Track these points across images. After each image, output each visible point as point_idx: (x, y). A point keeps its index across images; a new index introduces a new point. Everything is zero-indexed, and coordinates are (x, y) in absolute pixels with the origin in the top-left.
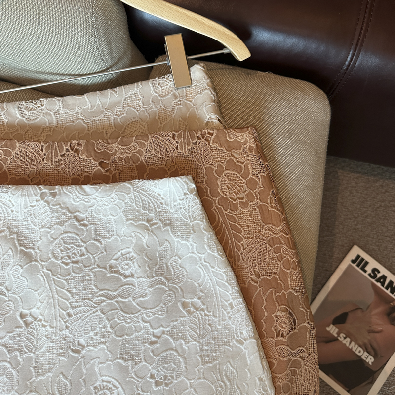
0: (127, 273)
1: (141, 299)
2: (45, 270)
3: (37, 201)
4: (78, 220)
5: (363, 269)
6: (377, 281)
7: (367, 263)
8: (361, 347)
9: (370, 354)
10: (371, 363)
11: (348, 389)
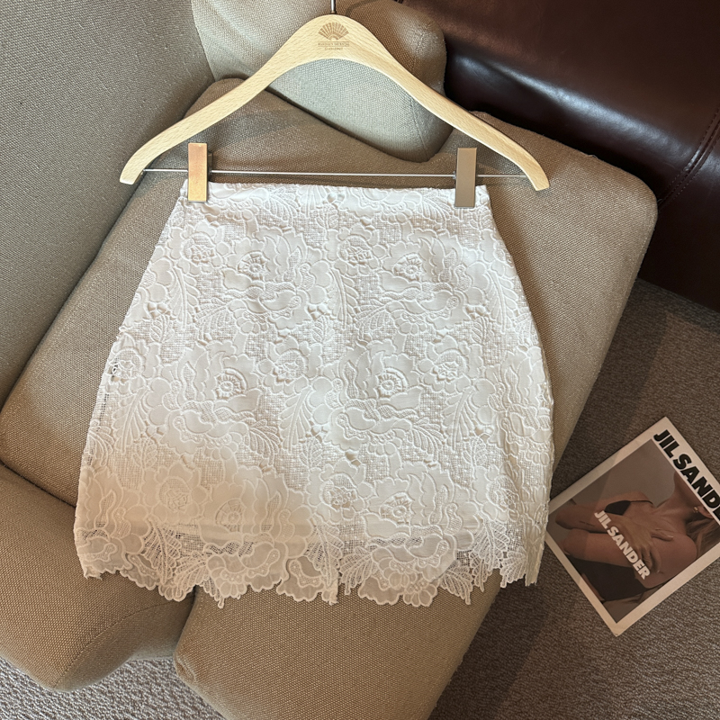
0: (412, 276)
1: (426, 301)
2: (333, 268)
3: (324, 203)
4: (364, 224)
5: (668, 452)
6: (683, 473)
7: (676, 445)
8: (636, 552)
9: (646, 565)
10: (643, 577)
11: (603, 600)
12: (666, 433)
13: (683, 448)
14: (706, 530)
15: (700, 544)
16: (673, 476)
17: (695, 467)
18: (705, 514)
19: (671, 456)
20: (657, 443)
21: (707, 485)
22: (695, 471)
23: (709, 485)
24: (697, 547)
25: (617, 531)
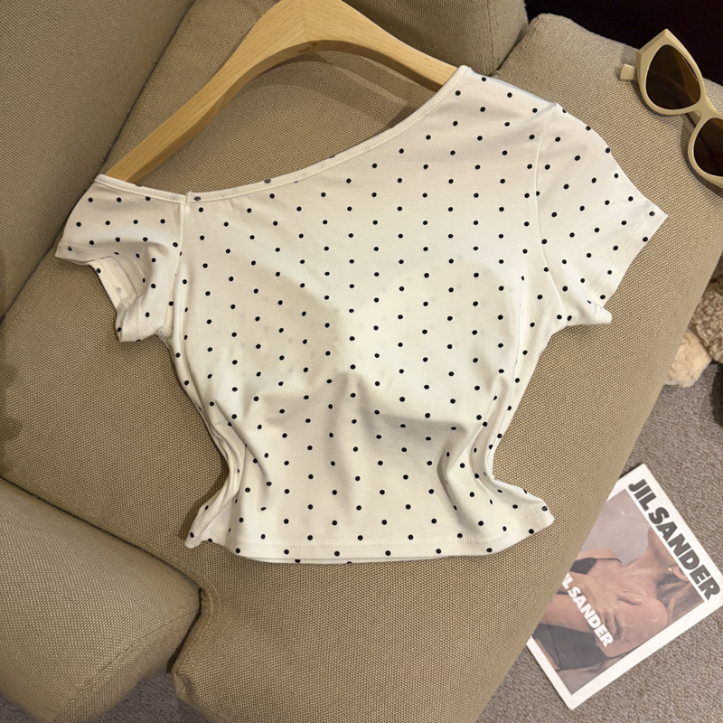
5: (644, 504)
6: (659, 528)
7: (653, 496)
8: (599, 615)
9: (609, 631)
10: (605, 644)
11: (558, 668)
12: (643, 482)
13: (662, 500)
14: (679, 594)
15: (672, 610)
16: (647, 532)
17: (673, 523)
18: (680, 576)
19: (646, 508)
20: (632, 494)
21: (685, 543)
22: (673, 527)
23: (688, 544)
24: (668, 612)
25: (579, 592)
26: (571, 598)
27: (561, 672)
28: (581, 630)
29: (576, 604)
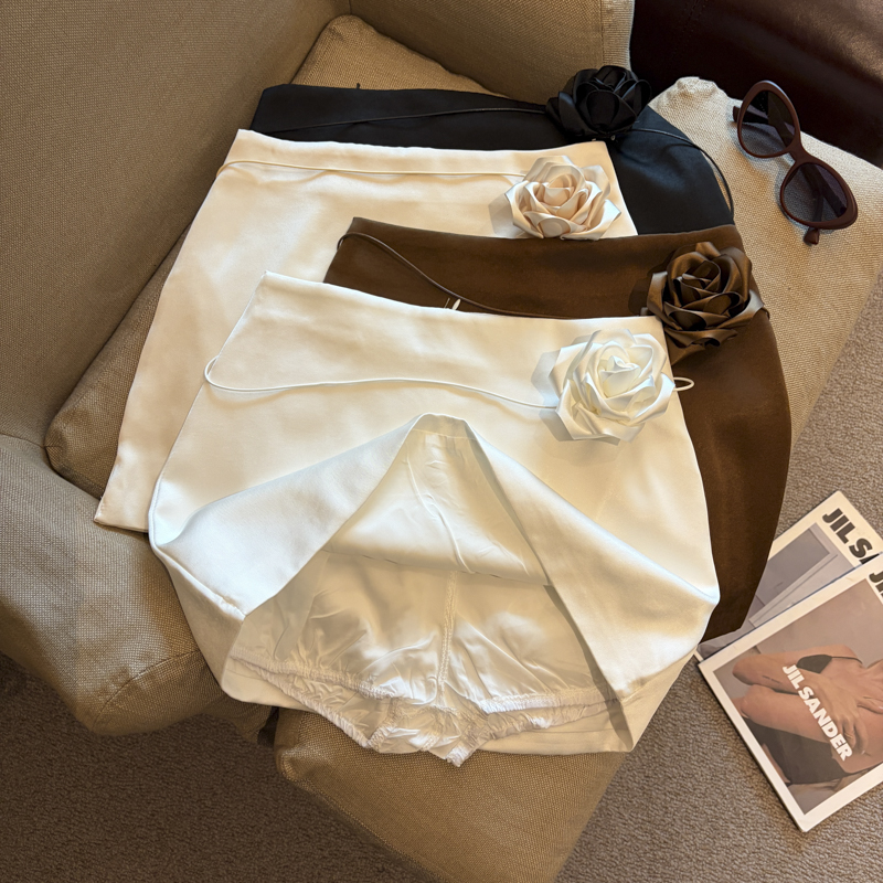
8: (835, 723)
9: (847, 742)
10: (843, 757)
11: (788, 781)
25: (812, 694)
26: (803, 700)
27: (794, 786)
28: (814, 738)
29: (808, 707)
